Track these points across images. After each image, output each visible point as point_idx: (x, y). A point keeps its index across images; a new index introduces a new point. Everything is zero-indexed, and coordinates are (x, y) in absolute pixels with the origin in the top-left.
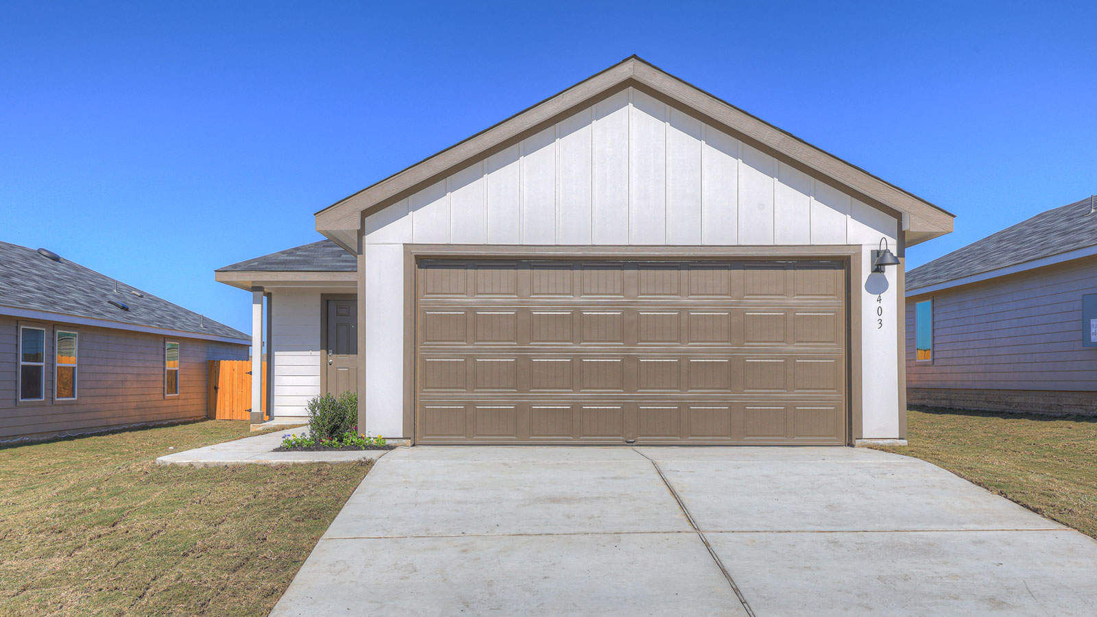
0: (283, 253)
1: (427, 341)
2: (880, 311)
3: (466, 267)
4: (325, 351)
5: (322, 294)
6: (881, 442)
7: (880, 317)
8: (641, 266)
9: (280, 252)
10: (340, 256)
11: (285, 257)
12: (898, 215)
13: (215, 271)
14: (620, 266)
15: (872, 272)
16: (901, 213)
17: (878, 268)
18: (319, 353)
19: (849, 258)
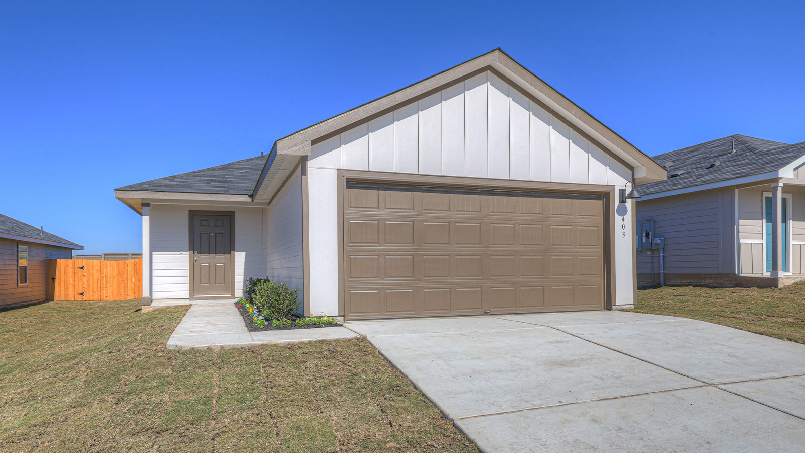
0: (165, 179)
1: (351, 243)
2: (624, 227)
3: (378, 189)
4: (192, 252)
5: (189, 211)
6: (624, 307)
7: (624, 231)
8: (492, 193)
9: (162, 179)
10: (210, 183)
11: (167, 182)
12: (632, 168)
13: (115, 190)
14: (479, 193)
15: (620, 202)
16: (633, 167)
17: (623, 201)
18: (187, 253)
19: (608, 193)
